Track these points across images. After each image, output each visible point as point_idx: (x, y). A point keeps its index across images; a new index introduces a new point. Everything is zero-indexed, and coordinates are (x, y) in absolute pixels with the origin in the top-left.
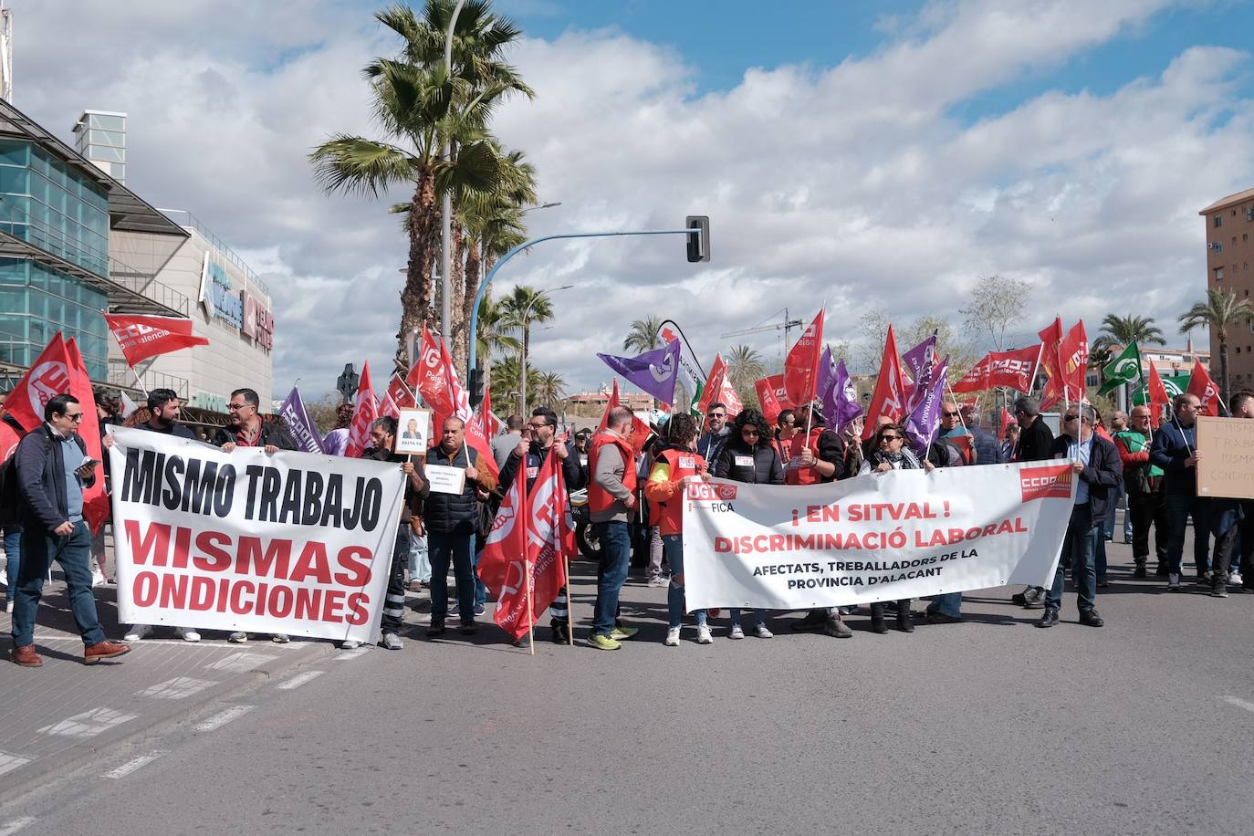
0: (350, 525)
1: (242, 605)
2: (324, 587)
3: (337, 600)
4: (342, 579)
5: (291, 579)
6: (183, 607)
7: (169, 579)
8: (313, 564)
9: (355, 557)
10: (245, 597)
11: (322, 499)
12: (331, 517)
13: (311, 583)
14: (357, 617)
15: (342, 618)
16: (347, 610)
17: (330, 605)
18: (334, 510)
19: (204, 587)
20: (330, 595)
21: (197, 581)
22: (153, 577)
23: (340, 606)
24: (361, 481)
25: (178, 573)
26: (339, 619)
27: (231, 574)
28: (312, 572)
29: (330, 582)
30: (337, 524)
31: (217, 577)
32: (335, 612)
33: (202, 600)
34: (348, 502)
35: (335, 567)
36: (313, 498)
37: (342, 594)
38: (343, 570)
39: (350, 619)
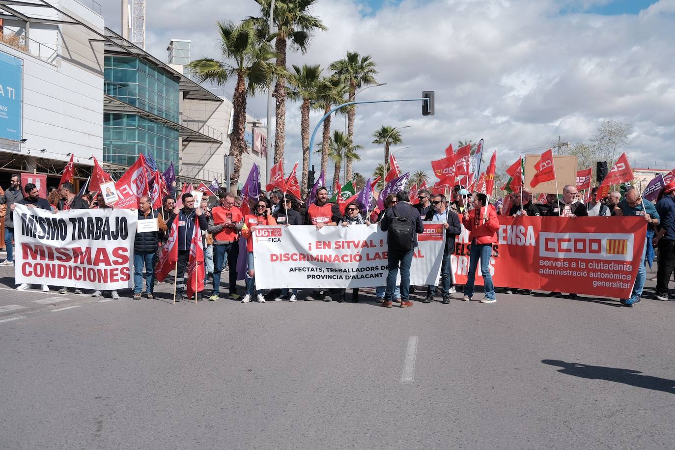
0: (115, 238)
1: (78, 277)
2: (109, 268)
3: (115, 272)
4: (116, 263)
5: (94, 265)
6: (55, 277)
7: (48, 265)
8: (102, 258)
9: (120, 252)
10: (79, 273)
11: (102, 228)
12: (106, 236)
13: (102, 266)
14: (125, 277)
15: (118, 279)
16: (120, 276)
17: (112, 275)
18: (107, 232)
19: (62, 269)
20: (112, 271)
21: (59, 266)
22: (41, 266)
23: (117, 275)
24: (117, 218)
25: (51, 263)
26: (117, 280)
27: (71, 263)
28: (102, 261)
29: (111, 265)
30: (109, 239)
31: (67, 264)
32: (115, 278)
33: (62, 274)
34: (113, 228)
35: (112, 258)
36: (99, 228)
37: (117, 269)
38: (115, 259)
39: (122, 279)
